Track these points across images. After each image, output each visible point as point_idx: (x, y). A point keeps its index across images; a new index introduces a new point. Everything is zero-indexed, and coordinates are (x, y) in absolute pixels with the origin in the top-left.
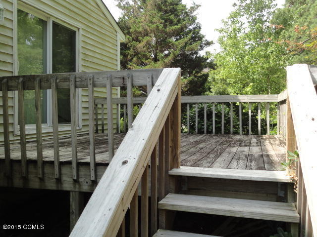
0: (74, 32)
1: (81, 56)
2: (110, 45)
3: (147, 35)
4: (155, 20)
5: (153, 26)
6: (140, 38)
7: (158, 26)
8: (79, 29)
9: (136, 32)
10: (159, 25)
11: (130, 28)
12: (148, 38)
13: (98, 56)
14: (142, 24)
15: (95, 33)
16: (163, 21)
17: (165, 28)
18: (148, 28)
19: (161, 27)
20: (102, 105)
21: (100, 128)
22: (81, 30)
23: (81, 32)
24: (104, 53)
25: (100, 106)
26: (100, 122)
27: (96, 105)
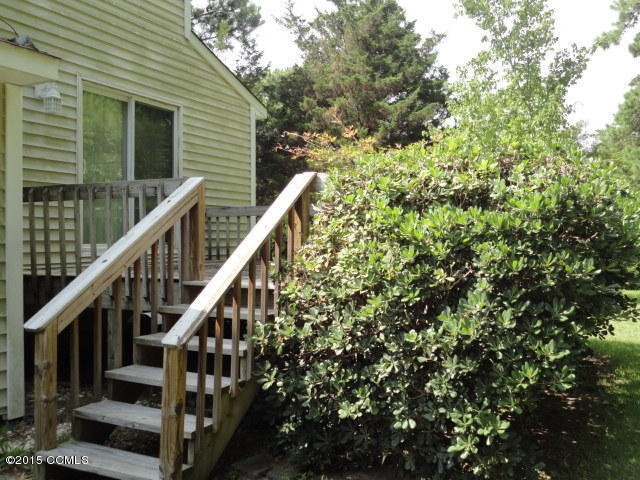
0: (172, 113)
1: (183, 147)
2: (236, 126)
3: (341, 94)
4: (357, 67)
5: (349, 80)
6: (330, 100)
7: (357, 80)
8: (178, 108)
9: (323, 90)
10: (361, 77)
11: (314, 83)
12: (342, 100)
13: (215, 145)
14: (332, 75)
15: (209, 111)
16: (370, 69)
17: (374, 80)
18: (341, 83)
19: (364, 79)
20: (217, 218)
21: (214, 253)
22: (181, 109)
23: (183, 111)
24: (224, 139)
25: (213, 220)
26: (214, 245)
27: (209, 218)
